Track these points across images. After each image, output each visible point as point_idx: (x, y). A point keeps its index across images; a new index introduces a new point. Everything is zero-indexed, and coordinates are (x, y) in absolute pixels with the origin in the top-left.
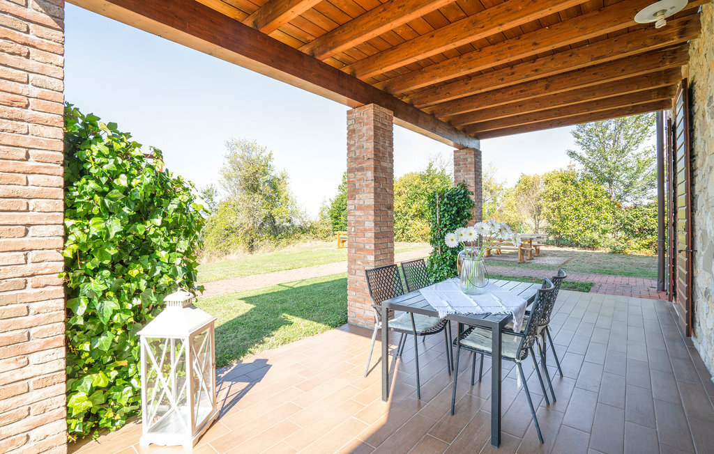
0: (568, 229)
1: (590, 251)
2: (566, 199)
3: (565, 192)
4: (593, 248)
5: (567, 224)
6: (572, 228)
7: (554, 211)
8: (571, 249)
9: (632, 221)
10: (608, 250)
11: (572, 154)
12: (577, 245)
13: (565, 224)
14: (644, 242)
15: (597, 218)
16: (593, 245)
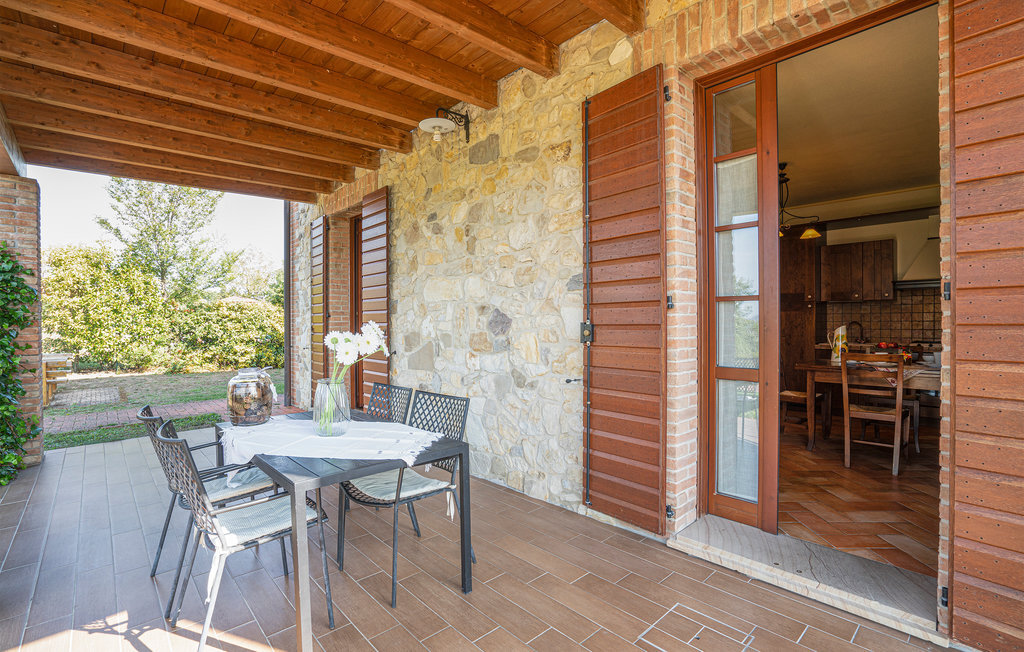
0: (102, 341)
1: (137, 374)
2: (98, 293)
3: (94, 282)
4: (141, 371)
5: (101, 335)
6: (109, 339)
7: (73, 313)
8: (103, 375)
9: (192, 328)
10: (163, 370)
11: (103, 222)
12: (113, 367)
13: (98, 334)
14: (206, 355)
15: (149, 325)
16: (141, 365)
